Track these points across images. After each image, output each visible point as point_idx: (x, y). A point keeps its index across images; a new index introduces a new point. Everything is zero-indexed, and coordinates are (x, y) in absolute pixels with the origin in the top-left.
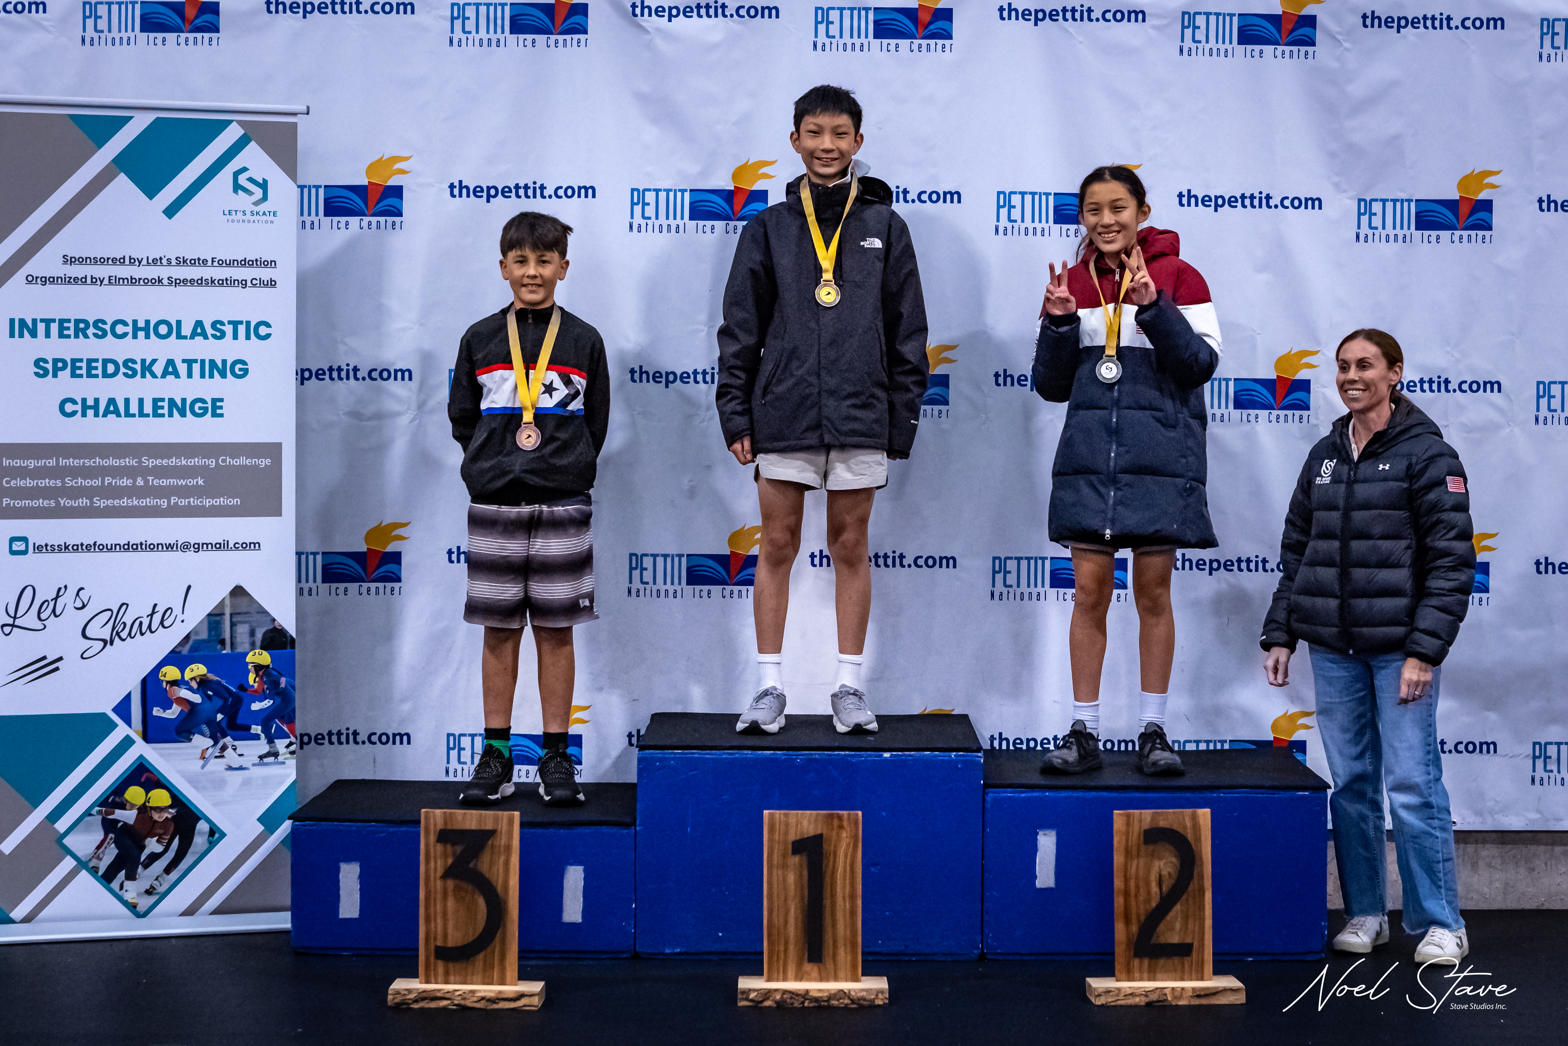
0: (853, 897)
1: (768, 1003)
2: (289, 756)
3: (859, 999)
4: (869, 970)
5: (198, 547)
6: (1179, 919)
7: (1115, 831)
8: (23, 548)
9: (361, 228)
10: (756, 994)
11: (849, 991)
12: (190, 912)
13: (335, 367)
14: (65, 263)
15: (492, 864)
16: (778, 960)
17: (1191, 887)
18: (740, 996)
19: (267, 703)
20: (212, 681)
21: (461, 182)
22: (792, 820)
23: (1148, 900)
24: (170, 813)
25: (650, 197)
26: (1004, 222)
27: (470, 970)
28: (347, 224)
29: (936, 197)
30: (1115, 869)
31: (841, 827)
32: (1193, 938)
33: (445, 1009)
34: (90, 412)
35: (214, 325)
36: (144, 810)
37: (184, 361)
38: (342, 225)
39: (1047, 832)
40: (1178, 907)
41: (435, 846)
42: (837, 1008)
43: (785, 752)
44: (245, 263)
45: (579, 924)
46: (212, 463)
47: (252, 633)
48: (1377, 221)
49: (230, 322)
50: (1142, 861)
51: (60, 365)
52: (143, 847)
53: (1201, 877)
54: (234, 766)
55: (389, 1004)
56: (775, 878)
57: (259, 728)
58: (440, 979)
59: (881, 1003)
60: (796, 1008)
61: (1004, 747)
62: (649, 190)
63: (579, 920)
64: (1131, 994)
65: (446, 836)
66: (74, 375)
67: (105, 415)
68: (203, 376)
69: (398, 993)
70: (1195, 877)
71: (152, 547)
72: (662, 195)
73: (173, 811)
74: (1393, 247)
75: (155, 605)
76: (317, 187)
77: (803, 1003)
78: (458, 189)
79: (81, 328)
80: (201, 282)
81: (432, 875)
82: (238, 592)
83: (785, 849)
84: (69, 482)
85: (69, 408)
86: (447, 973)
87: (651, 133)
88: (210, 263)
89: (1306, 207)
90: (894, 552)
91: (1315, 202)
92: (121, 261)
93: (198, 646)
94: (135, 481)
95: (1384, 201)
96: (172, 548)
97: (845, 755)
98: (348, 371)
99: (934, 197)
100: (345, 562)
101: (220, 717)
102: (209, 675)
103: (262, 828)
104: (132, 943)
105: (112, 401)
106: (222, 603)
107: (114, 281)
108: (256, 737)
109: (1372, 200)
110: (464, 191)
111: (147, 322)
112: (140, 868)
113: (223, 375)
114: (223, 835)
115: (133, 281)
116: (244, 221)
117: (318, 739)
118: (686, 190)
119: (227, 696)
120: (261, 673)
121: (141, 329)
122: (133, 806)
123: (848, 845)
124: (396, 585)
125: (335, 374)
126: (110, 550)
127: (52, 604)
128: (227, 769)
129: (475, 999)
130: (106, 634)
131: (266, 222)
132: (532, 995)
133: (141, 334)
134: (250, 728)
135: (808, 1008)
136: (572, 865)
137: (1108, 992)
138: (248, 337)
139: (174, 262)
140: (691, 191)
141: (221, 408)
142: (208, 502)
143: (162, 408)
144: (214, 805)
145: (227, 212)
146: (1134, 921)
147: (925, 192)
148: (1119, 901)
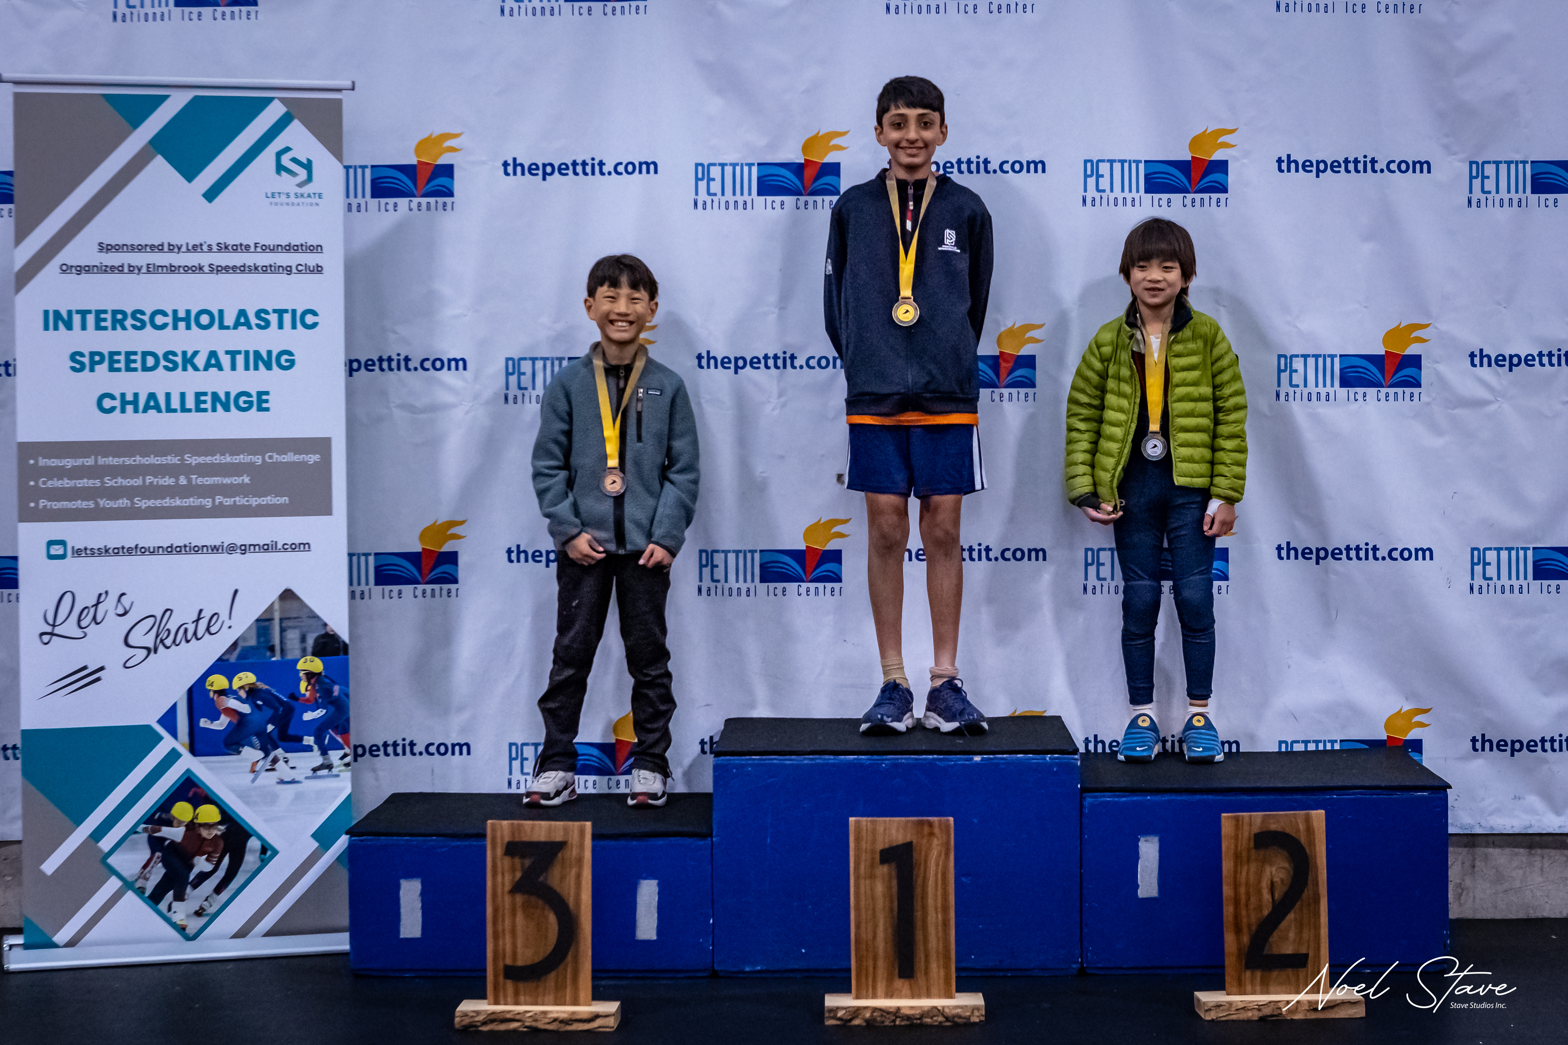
0: (945, 909)
1: (856, 1022)
2: (343, 768)
3: (954, 1016)
4: (963, 987)
5: (244, 549)
6: (1293, 926)
7: (1223, 833)
8: (61, 552)
9: (411, 210)
10: (844, 1012)
11: (943, 1007)
12: (241, 934)
13: (385, 357)
14: (101, 251)
15: (563, 878)
16: (867, 978)
17: (1305, 895)
18: (827, 1015)
19: (319, 713)
20: (260, 690)
21: (515, 159)
22: (880, 829)
23: (1259, 908)
24: (220, 830)
25: (715, 172)
26: (1092, 192)
27: (541, 990)
28: (396, 205)
29: (1018, 167)
30: (1224, 875)
31: (931, 834)
32: (1308, 947)
33: (515, 1031)
34: (130, 408)
35: (258, 314)
36: (192, 827)
37: (227, 352)
38: (390, 207)
39: (1149, 838)
40: (1291, 916)
41: (502, 859)
42: (931, 1026)
43: (869, 757)
44: (289, 248)
45: (654, 941)
46: (258, 460)
47: (303, 639)
48: (1490, 185)
49: (275, 311)
50: (1253, 867)
51: (97, 358)
52: (191, 867)
53: (1316, 884)
54: (286, 780)
55: (457, 1026)
56: (862, 890)
57: (312, 739)
58: (509, 1000)
59: (977, 1020)
60: (887, 1026)
61: (1100, 750)
62: (714, 165)
63: (654, 937)
64: (1243, 1008)
65: (514, 849)
66: (112, 369)
67: (145, 411)
68: (247, 368)
69: (465, 1014)
70: (1309, 882)
71: (197, 550)
72: (728, 170)
73: (222, 828)
74: (1507, 212)
75: (201, 611)
76: (363, 167)
77: (894, 1021)
78: (512, 167)
79: (119, 319)
80: (243, 269)
81: (499, 890)
82: (288, 595)
83: (873, 859)
84: (109, 482)
85: (107, 403)
86: (516, 994)
87: (715, 104)
88: (252, 249)
89: (1414, 171)
90: (980, 545)
91: (1424, 166)
92: (159, 248)
93: (246, 653)
94: (177, 479)
95: (1497, 163)
96: (218, 550)
97: (934, 759)
98: (399, 361)
99: (1017, 167)
100: (399, 563)
101: (270, 728)
102: (258, 683)
103: (316, 845)
104: (183, 967)
105: (152, 396)
106: (270, 608)
107: (153, 269)
108: (309, 749)
109: (1484, 163)
110: (519, 169)
111: (188, 312)
112: (189, 889)
113: (269, 367)
114: (275, 853)
115: (172, 269)
116: (288, 204)
117: (373, 751)
118: (753, 164)
119: (277, 705)
120: (313, 681)
121: (182, 319)
122: (180, 823)
123: (939, 856)
124: (453, 587)
125: (385, 365)
126: (152, 553)
127: (92, 610)
128: (278, 783)
129: (547, 1021)
130: (149, 642)
131: (311, 204)
132: (607, 1016)
133: (182, 325)
134: (301, 740)
135: (900, 1026)
136: (645, 879)
137: (1218, 1006)
138: (294, 327)
139: (215, 248)
140: (759, 164)
141: (267, 401)
142: (254, 501)
143: (205, 402)
144: (266, 821)
145: (269, 195)
146: (1245, 930)
147: (1007, 162)
148: (1228, 910)
